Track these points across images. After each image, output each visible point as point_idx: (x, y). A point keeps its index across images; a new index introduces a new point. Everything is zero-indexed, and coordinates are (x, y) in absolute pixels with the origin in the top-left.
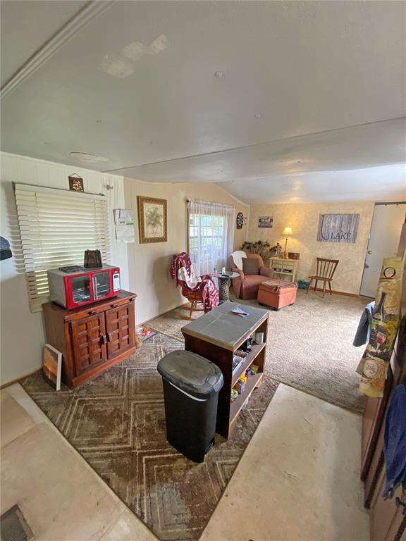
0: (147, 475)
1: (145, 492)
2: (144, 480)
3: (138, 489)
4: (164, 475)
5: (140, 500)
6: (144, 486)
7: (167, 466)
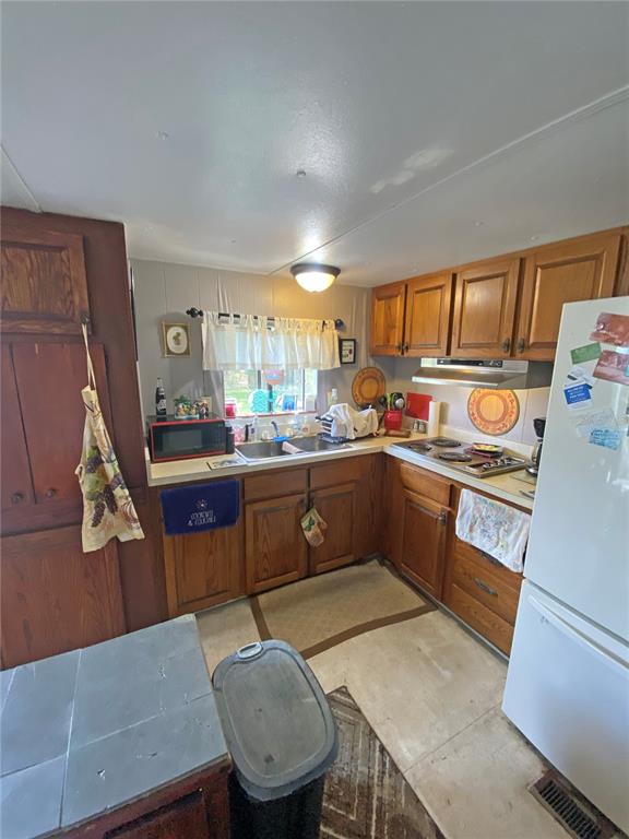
0: (369, 811)
1: (376, 780)
2: (375, 803)
3: (386, 792)
4: (341, 794)
5: (384, 773)
6: (376, 792)
7: (331, 807)
